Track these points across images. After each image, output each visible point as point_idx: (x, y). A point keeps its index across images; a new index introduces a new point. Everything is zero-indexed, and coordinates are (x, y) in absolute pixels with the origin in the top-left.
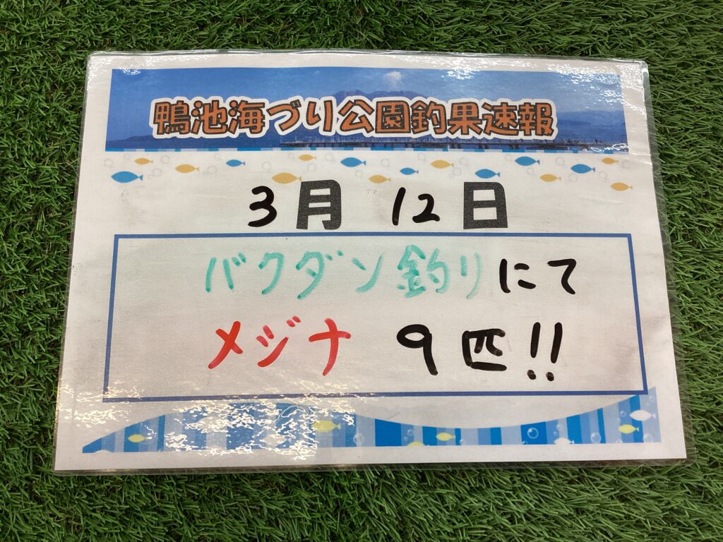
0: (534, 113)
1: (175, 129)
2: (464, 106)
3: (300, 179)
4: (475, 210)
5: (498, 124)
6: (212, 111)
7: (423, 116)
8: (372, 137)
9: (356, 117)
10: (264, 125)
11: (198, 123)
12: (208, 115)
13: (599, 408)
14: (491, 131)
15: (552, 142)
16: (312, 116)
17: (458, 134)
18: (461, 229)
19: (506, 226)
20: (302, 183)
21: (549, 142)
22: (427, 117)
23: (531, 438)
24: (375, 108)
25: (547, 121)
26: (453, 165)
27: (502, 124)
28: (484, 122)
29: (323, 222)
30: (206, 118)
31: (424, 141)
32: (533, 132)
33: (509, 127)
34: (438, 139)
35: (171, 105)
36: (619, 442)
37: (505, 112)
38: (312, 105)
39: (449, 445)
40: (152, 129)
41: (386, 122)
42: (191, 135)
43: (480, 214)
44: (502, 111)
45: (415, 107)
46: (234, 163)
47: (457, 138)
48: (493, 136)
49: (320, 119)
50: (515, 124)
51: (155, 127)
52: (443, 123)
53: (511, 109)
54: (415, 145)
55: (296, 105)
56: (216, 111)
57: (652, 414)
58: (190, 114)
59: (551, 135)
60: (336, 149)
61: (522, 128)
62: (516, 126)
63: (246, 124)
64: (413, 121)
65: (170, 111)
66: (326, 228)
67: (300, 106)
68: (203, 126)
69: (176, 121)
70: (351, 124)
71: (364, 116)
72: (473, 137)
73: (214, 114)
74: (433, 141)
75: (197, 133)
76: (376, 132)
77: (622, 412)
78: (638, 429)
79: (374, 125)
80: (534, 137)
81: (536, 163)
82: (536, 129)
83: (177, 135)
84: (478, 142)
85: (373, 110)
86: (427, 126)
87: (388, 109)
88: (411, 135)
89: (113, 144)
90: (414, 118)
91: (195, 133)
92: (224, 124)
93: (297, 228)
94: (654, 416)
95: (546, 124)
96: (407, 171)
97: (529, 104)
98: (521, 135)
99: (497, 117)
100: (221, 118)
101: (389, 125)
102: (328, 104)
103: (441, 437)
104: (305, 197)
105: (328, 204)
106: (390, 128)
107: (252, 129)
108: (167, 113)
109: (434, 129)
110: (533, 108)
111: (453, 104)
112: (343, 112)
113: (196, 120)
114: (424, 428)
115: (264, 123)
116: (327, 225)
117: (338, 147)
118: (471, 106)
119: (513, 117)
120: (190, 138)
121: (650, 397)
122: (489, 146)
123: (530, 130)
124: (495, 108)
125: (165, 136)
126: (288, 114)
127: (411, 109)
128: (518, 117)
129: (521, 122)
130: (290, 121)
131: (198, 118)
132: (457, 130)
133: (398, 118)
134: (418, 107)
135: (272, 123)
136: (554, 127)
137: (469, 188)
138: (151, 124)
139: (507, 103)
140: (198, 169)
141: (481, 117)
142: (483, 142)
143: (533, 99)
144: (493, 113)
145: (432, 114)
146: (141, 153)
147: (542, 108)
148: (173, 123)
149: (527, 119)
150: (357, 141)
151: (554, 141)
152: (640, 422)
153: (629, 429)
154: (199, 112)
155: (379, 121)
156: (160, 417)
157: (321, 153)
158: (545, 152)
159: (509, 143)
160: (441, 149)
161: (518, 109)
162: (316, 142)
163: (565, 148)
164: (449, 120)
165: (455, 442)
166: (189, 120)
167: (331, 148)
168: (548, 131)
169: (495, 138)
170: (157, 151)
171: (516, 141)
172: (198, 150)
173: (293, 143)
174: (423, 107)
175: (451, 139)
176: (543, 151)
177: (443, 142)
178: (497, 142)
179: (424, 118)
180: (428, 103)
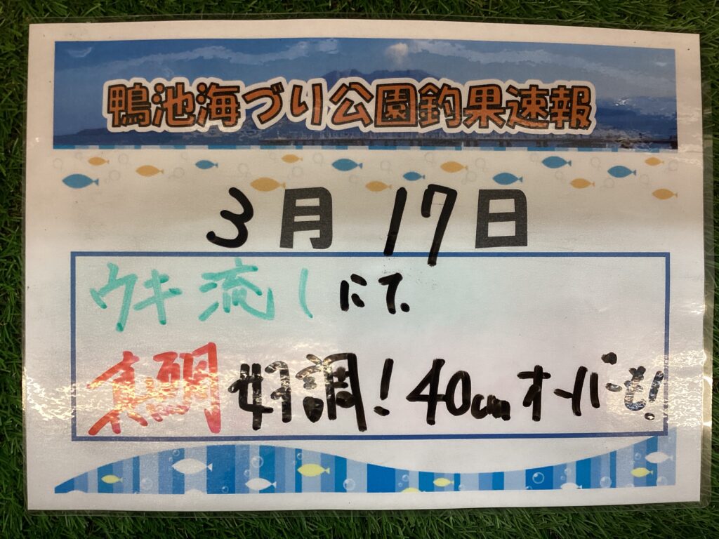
0: (569, 99)
1: (133, 120)
2: (485, 90)
3: (284, 185)
4: (489, 224)
6: (176, 97)
7: (433, 104)
8: (370, 132)
9: (351, 105)
10: (239, 116)
11: (160, 112)
12: (171, 102)
13: (613, 451)
14: (515, 123)
15: (588, 138)
16: (298, 105)
17: (475, 128)
18: (472, 248)
19: (525, 244)
20: (286, 191)
21: (584, 138)
22: (438, 105)
23: (535, 482)
24: (374, 93)
25: (584, 110)
26: (467, 168)
27: (529, 114)
28: (508, 111)
29: (311, 239)
30: (169, 105)
31: (432, 137)
32: (566, 124)
33: (537, 117)
34: (450, 134)
35: (127, 89)
36: (631, 486)
37: (534, 99)
38: (298, 89)
39: (447, 491)
40: (106, 120)
41: (387, 112)
42: (151, 128)
43: (495, 230)
44: (530, 96)
45: (423, 92)
46: (205, 165)
47: (474, 132)
48: (518, 129)
49: (307, 109)
50: (544, 114)
51: (109, 117)
52: (457, 112)
53: (542, 94)
54: (423, 142)
55: (278, 89)
56: (181, 97)
57: (670, 455)
58: (150, 101)
59: (586, 127)
60: (326, 149)
61: (554, 119)
62: (547, 116)
63: (217, 113)
64: (421, 111)
65: (126, 96)
66: (314, 248)
67: (283, 91)
68: (167, 116)
69: (133, 109)
70: (345, 115)
71: (361, 104)
72: (494, 131)
73: (179, 101)
74: (444, 137)
75: (159, 125)
76: (376, 126)
77: (637, 455)
78: (652, 472)
79: (373, 120)
80: (567, 130)
81: (567, 165)
82: (570, 120)
84: (499, 138)
85: (372, 96)
86: (438, 117)
87: (390, 95)
88: (418, 129)
89: (62, 140)
90: (423, 107)
91: (156, 125)
92: (191, 114)
93: (281, 246)
94: (671, 458)
95: (582, 114)
97: (564, 87)
98: (551, 129)
99: (524, 105)
100: (187, 106)
101: (391, 116)
102: (317, 88)
103: (438, 482)
104: (290, 210)
105: (316, 218)
106: (395, 120)
107: (225, 120)
108: (123, 99)
109: (447, 121)
110: (568, 92)
111: (471, 88)
112: (335, 99)
113: (157, 108)
114: (420, 473)
115: (239, 113)
116: (315, 243)
117: (329, 145)
118: (492, 90)
120: (152, 132)
121: (670, 438)
122: (512, 143)
123: (564, 121)
124: (523, 93)
125: (122, 129)
126: (268, 101)
127: (419, 95)
128: (550, 105)
129: (553, 111)
130: (271, 111)
131: (159, 106)
132: (475, 121)
133: (403, 107)
134: (428, 91)
135: (249, 112)
136: (592, 117)
137: (485, 196)
138: (105, 114)
139: (537, 86)
140: (162, 172)
141: (504, 105)
142: (504, 138)
143: (569, 80)
144: (519, 99)
145: (444, 101)
146: (94, 152)
147: (579, 93)
148: (130, 112)
149: (560, 107)
150: (351, 138)
151: (590, 136)
152: (655, 465)
153: (642, 472)
154: (161, 97)
155: (380, 110)
156: (134, 458)
158: (579, 150)
159: (537, 139)
160: (454, 147)
161: (550, 94)
162: (302, 139)
163: (604, 146)
164: (464, 109)
165: (453, 488)
166: (149, 108)
167: (321, 146)
168: (584, 123)
169: (519, 132)
170: (113, 148)
171: (544, 135)
172: (161, 148)
173: (276, 139)
174: (433, 92)
175: (466, 134)
176: (576, 149)
177: (455, 138)
178: (520, 139)
179: (435, 106)
180: (440, 87)
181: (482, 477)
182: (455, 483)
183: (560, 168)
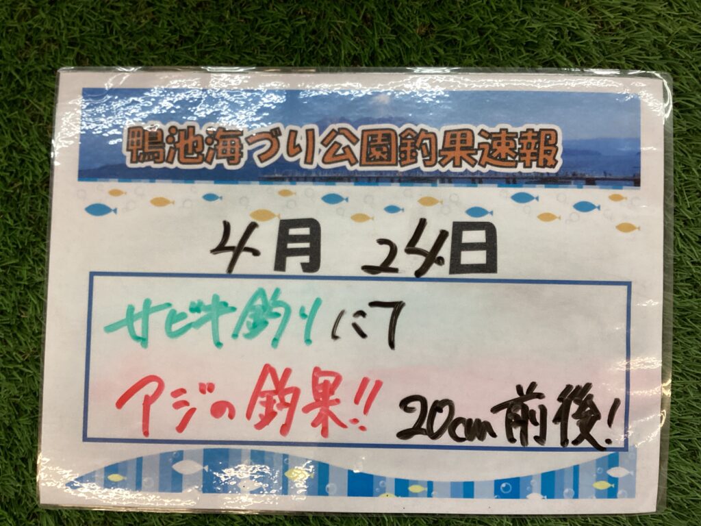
0: (536, 141)
1: (149, 157)
2: (459, 134)
3: (279, 216)
4: (462, 252)
5: (495, 155)
6: (188, 139)
7: (412, 146)
8: (356, 171)
9: (338, 149)
10: (242, 156)
11: (173, 151)
12: (183, 142)
13: (575, 464)
14: (487, 163)
15: (555, 175)
16: (293, 148)
17: (450, 167)
18: (446, 274)
19: (495, 272)
20: (281, 221)
21: (551, 176)
22: (416, 148)
23: (504, 492)
24: (359, 137)
25: (551, 151)
26: (442, 202)
27: (499, 155)
28: (480, 152)
29: (302, 264)
30: (181, 146)
31: (411, 175)
32: (534, 164)
33: (507, 156)
34: (428, 173)
35: (144, 131)
36: (592, 498)
37: (504, 141)
38: (293, 134)
39: (421, 497)
40: (124, 157)
41: (371, 153)
42: (165, 165)
43: (468, 258)
44: (500, 138)
45: (403, 136)
47: (449, 170)
48: (489, 168)
49: (301, 150)
50: (513, 155)
51: (128, 155)
52: (433, 153)
53: (511, 137)
54: (402, 180)
55: (275, 133)
56: (192, 138)
58: (165, 141)
59: (553, 166)
60: (316, 184)
61: (522, 159)
62: (514, 158)
63: (223, 154)
64: (401, 152)
65: (144, 136)
66: (304, 271)
67: (280, 134)
68: (179, 155)
69: (150, 148)
70: (334, 155)
71: (348, 146)
72: (466, 170)
73: (189, 142)
74: (421, 175)
75: (171, 163)
76: (361, 165)
77: (599, 469)
78: (613, 486)
79: (359, 160)
80: (534, 169)
81: (535, 200)
82: (537, 160)
83: (151, 164)
84: (471, 176)
85: (358, 140)
86: (416, 157)
87: (374, 139)
88: (398, 168)
89: (86, 174)
90: (403, 149)
91: (169, 163)
92: (200, 153)
93: (275, 270)
94: (632, 473)
95: (549, 154)
96: (392, 209)
97: (533, 130)
98: (520, 168)
99: (495, 147)
100: (197, 146)
101: (374, 157)
102: (310, 133)
104: (283, 237)
105: (306, 245)
106: (375, 160)
107: (231, 160)
108: (141, 138)
109: (424, 161)
110: (536, 135)
111: (446, 132)
112: (325, 143)
113: (171, 148)
114: (396, 479)
115: (242, 153)
116: (305, 267)
117: (320, 181)
118: (465, 133)
119: (512, 145)
120: (165, 169)
121: (630, 454)
122: (483, 180)
123: (532, 161)
124: (494, 136)
125: (139, 165)
126: (267, 144)
127: (399, 138)
128: (519, 146)
129: (522, 151)
130: (269, 152)
131: (172, 145)
132: (449, 161)
133: (385, 149)
135: (250, 153)
136: (558, 157)
137: (459, 228)
138: (124, 151)
139: (506, 130)
140: (173, 203)
141: (476, 146)
142: (476, 176)
143: (537, 124)
144: (490, 141)
145: (422, 144)
146: (114, 184)
147: (547, 135)
148: (147, 150)
149: (528, 148)
150: (339, 175)
151: (557, 174)
153: (604, 485)
154: (174, 138)
155: (364, 153)
156: (138, 459)
157: (301, 188)
158: (546, 187)
159: (506, 177)
160: (430, 184)
161: (519, 136)
162: (296, 175)
163: (569, 183)
164: (440, 150)
165: (426, 494)
166: (163, 147)
167: (312, 183)
168: (551, 162)
169: (490, 171)
170: (131, 182)
171: (513, 174)
172: (173, 182)
173: (273, 176)
174: (412, 136)
175: (441, 172)
176: (543, 185)
177: (432, 176)
178: (492, 176)
179: (413, 148)
180: (418, 131)
181: (454, 485)
182: (429, 489)
183: (527, 204)
